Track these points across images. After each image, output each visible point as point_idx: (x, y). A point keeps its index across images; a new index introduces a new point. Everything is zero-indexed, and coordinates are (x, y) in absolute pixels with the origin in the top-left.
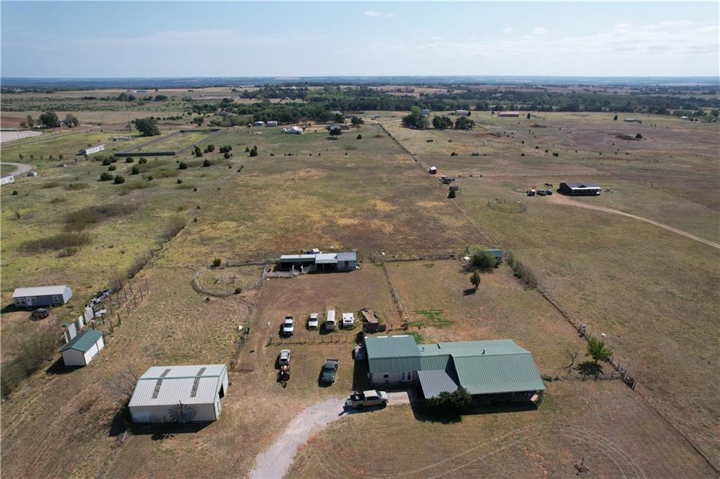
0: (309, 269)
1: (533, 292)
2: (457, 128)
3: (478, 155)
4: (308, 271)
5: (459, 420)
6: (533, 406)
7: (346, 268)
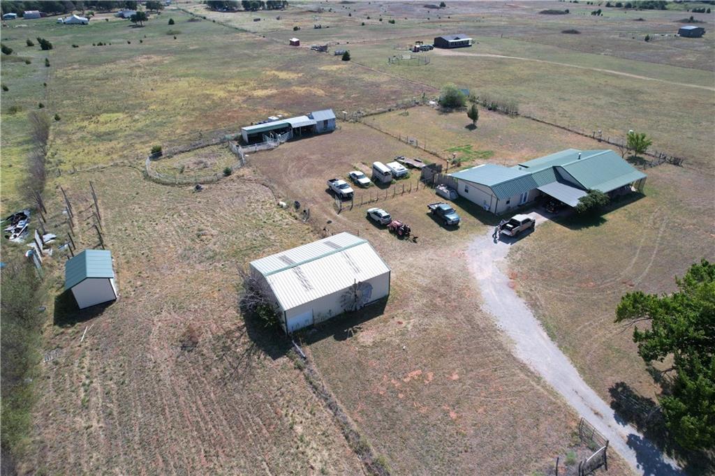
0: (286, 135)
1: (519, 118)
2: (269, 9)
3: (320, 27)
4: (286, 138)
5: (604, 221)
6: (639, 195)
7: (326, 128)
